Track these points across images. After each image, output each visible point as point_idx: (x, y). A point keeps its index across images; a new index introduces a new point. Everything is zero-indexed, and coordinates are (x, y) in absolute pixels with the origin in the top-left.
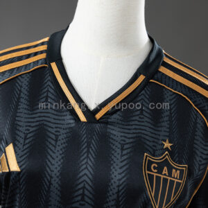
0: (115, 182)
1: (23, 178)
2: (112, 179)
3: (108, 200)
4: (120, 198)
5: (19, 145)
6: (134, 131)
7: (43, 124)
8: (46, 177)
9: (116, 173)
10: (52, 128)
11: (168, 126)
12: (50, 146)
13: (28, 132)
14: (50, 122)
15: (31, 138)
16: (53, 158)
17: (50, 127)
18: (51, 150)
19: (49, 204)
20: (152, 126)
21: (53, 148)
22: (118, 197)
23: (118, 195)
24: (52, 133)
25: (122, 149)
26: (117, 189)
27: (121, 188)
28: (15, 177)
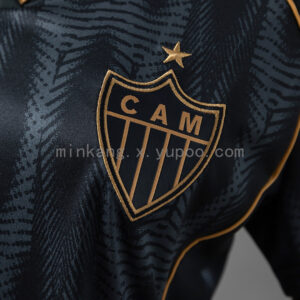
0: (32, 137)
2: (28, 129)
3: (18, 178)
4: (44, 175)
6: (97, 23)
9: (36, 116)
11: (187, 14)
20: (142, 14)
22: (39, 171)
23: (38, 167)
25: (60, 63)
26: (36, 151)
27: (44, 150)
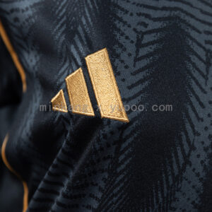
1: (130, 140)
5: (124, 56)
7: (178, 17)
8: (182, 146)
10: (199, 32)
12: (196, 74)
13: (144, 30)
14: (192, 16)
15: (154, 47)
16: (202, 105)
17: (194, 28)
18: (197, 83)
19: (173, 205)
21: (201, 80)
24: (200, 45)
28: (112, 133)
